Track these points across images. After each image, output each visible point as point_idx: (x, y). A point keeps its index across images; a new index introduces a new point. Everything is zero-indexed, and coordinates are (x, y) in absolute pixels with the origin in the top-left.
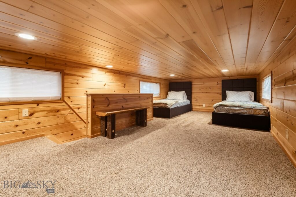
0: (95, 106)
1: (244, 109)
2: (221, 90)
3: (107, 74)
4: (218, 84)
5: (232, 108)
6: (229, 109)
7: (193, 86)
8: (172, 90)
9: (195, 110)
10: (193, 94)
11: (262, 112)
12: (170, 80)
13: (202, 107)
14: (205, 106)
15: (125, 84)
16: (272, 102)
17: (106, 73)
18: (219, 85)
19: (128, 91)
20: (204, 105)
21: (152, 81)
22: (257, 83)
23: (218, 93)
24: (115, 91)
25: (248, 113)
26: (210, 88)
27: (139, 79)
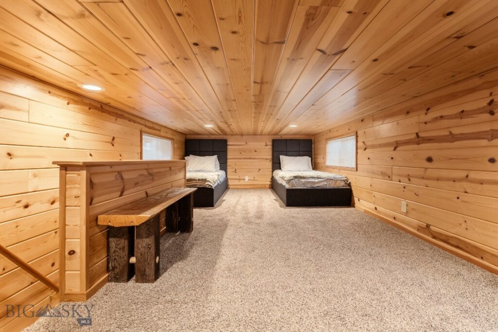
0: (95, 200)
1: (325, 181)
2: (270, 153)
3: (71, 106)
4: (266, 145)
5: (310, 180)
6: (307, 182)
7: (229, 147)
8: (192, 154)
9: (232, 188)
10: (228, 161)
11: (343, 184)
12: (186, 135)
13: (244, 181)
14: (249, 180)
15: (114, 138)
16: (357, 170)
17: (68, 104)
18: (268, 147)
19: (120, 155)
20: (247, 178)
21: (162, 134)
22: (313, 146)
23: (267, 159)
24: (91, 155)
25: (328, 186)
26: (256, 151)
27: (140, 127)
